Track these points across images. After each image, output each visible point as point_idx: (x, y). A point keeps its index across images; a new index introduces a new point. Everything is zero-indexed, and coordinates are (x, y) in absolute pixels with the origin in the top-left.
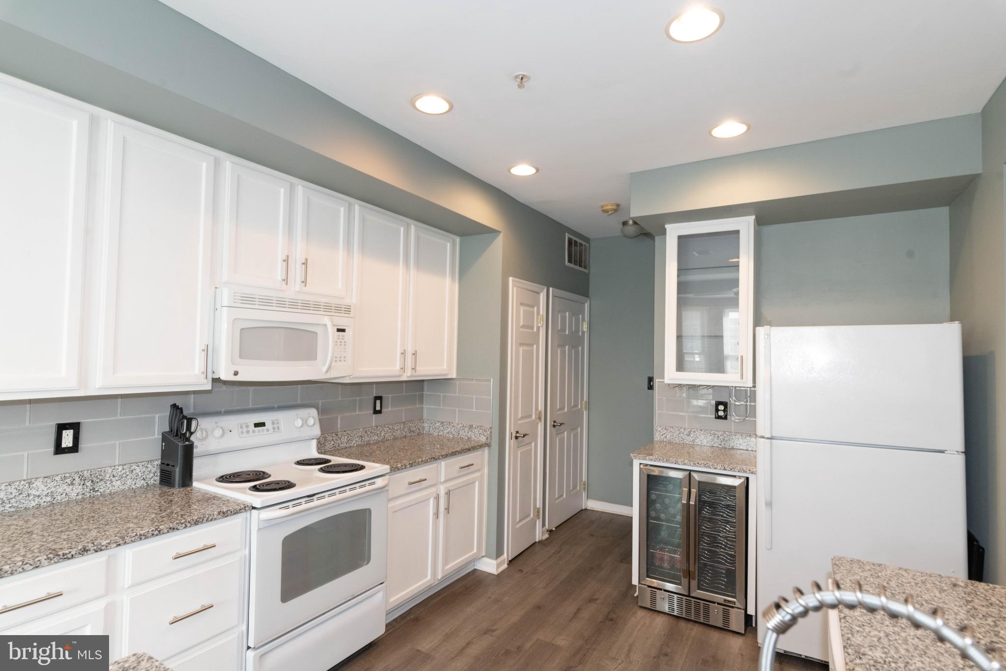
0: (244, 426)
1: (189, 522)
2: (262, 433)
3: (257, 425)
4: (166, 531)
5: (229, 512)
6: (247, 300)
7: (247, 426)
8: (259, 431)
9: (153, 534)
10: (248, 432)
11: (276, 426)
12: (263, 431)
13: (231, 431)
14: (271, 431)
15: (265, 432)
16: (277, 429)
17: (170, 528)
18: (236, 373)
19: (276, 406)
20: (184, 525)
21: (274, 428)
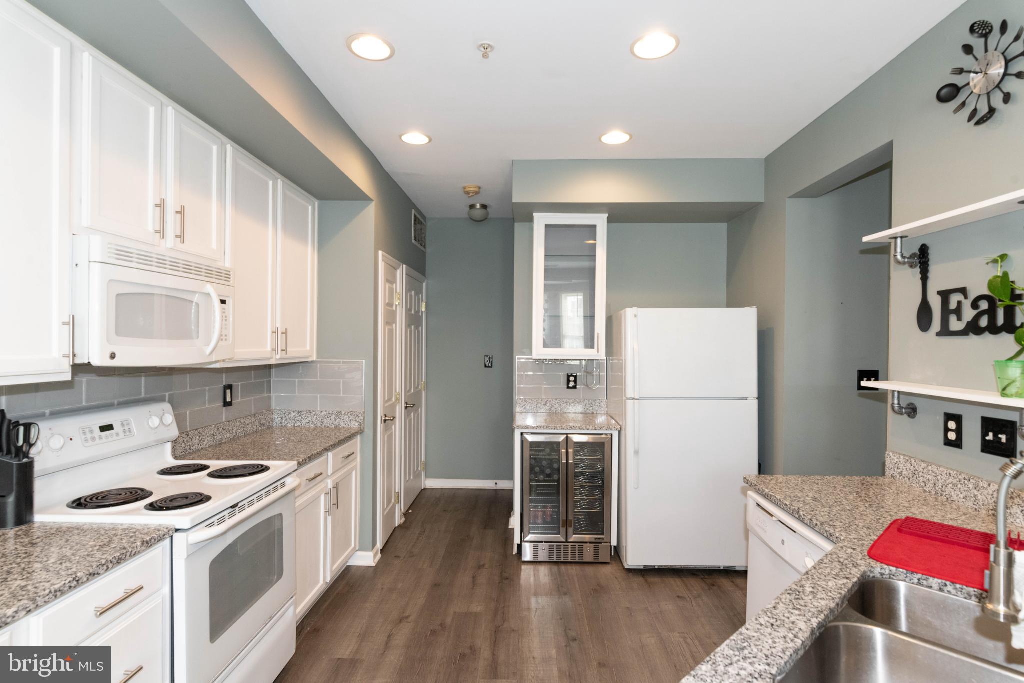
0: (87, 431)
1: (111, 562)
2: (110, 439)
3: (104, 429)
4: (85, 579)
5: (153, 541)
6: (123, 255)
7: (92, 431)
8: (107, 437)
9: (70, 587)
10: (93, 439)
11: (127, 428)
12: (112, 435)
13: (71, 439)
14: (122, 435)
15: (115, 437)
16: (128, 432)
17: (90, 575)
18: (113, 356)
19: (116, 402)
20: (105, 568)
21: (125, 431)
